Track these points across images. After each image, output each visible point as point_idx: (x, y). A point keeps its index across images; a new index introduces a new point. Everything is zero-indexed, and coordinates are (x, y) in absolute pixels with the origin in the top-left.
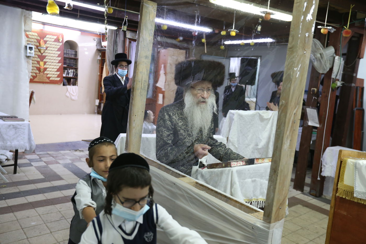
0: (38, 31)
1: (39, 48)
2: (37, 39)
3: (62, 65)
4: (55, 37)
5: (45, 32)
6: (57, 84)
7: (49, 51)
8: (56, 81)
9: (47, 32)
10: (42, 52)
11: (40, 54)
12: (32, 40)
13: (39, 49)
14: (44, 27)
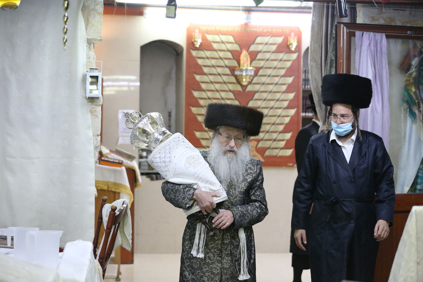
0: (236, 29)
1: (237, 73)
2: (231, 51)
3: (297, 113)
4: (280, 40)
5: (252, 30)
6: (284, 167)
7: (264, 79)
8: (281, 157)
9: (258, 30)
10: (245, 82)
11: (239, 88)
12: (222, 54)
13: (236, 77)
14: (248, 18)
